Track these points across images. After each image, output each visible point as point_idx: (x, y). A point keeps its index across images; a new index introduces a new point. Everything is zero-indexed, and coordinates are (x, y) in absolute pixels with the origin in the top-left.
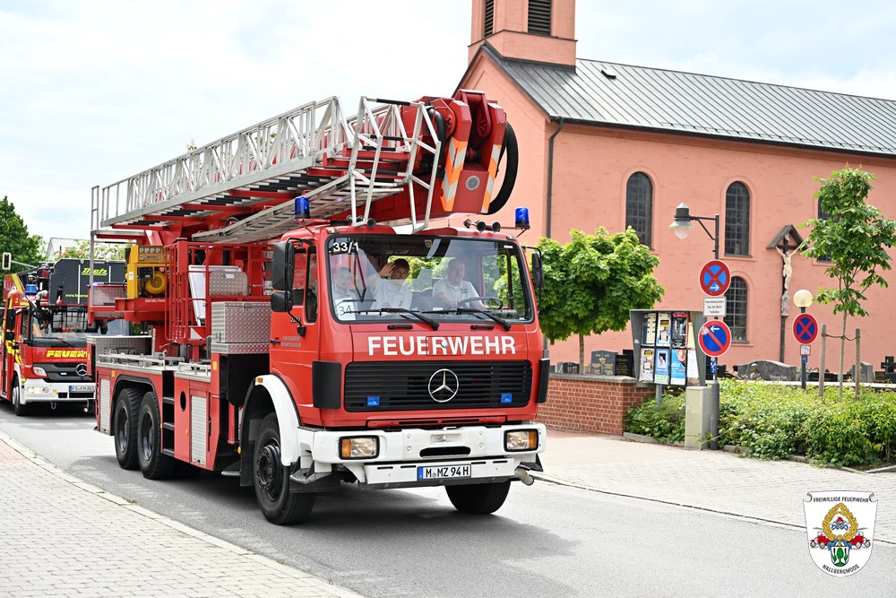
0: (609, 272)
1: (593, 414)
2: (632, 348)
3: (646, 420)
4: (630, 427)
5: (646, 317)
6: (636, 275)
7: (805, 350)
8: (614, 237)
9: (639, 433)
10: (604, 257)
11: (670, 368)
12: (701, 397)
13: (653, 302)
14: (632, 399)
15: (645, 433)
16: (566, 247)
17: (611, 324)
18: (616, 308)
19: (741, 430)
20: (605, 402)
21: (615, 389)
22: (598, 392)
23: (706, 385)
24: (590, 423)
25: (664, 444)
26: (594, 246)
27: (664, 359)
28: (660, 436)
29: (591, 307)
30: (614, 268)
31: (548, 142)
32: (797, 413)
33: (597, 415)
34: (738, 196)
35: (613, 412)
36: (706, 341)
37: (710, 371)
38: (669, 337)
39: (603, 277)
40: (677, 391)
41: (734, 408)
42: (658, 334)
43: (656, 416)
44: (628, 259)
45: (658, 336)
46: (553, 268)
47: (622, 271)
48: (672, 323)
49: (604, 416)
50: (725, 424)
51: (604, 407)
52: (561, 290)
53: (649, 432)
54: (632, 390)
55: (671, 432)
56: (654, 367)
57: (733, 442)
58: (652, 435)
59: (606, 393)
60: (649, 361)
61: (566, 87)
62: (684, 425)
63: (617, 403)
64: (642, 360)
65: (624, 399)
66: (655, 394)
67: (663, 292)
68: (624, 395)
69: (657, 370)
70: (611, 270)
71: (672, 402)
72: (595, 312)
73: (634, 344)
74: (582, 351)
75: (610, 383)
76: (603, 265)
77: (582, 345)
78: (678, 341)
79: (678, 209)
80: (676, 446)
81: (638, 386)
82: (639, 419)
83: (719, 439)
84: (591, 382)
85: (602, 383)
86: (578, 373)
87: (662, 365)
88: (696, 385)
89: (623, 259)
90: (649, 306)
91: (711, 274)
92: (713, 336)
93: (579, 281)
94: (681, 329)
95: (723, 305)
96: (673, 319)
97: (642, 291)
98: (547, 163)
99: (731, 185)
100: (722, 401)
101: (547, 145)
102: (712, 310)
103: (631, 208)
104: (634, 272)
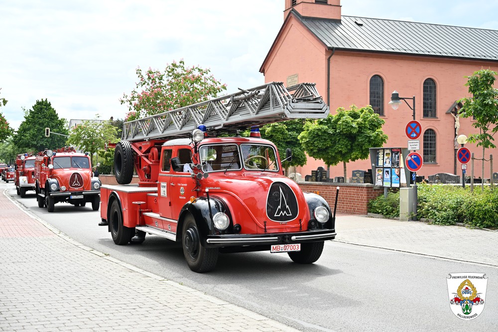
0: (358, 129)
1: (351, 204)
2: (371, 169)
3: (379, 206)
4: (371, 210)
5: (378, 152)
6: (373, 130)
7: (464, 167)
8: (360, 110)
9: (376, 213)
10: (355, 120)
11: (391, 178)
12: (408, 193)
13: (382, 143)
14: (372, 195)
15: (379, 213)
16: (335, 116)
17: (360, 156)
18: (362, 147)
19: (429, 210)
20: (358, 197)
21: (362, 190)
22: (354, 192)
23: (411, 187)
24: (350, 208)
25: (389, 218)
26: (350, 115)
27: (388, 173)
28: (387, 214)
29: (349, 147)
30: (361, 126)
31: (327, 60)
32: (459, 200)
33: (353, 204)
34: (430, 86)
35: (362, 202)
36: (409, 164)
37: (413, 179)
38: (390, 162)
39: (354, 131)
40: (396, 190)
41: (425, 199)
42: (384, 160)
43: (384, 204)
44: (368, 121)
45: (385, 161)
46: (328, 127)
47: (365, 128)
48: (392, 155)
49: (357, 204)
50: (420, 207)
51: (357, 199)
52: (333, 139)
53: (381, 212)
54: (372, 190)
55: (392, 212)
56: (383, 178)
57: (425, 216)
58: (383, 214)
59: (358, 192)
60: (380, 175)
61: (336, 31)
62: (399, 208)
63: (364, 198)
64: (376, 174)
65: (368, 195)
66: (384, 192)
67: (387, 138)
68: (367, 193)
69: (384, 179)
70: (359, 127)
71: (393, 196)
72: (351, 150)
73: (372, 166)
74: (345, 170)
75: (360, 187)
76: (354, 125)
77: (345, 167)
78: (395, 164)
79: (393, 94)
80: (395, 219)
81: (375, 188)
82: (376, 205)
83: (418, 215)
84: (350, 187)
85: (356, 187)
86: (343, 182)
87: (387, 177)
88: (405, 187)
89: (365, 121)
90: (380, 146)
91: (411, 128)
92: (413, 161)
93: (342, 133)
94: (396, 157)
95: (418, 144)
96: (392, 152)
97: (376, 137)
98: (327, 71)
99: (426, 80)
100: (419, 195)
101: (327, 62)
102: (412, 147)
103: (372, 94)
104: (371, 128)
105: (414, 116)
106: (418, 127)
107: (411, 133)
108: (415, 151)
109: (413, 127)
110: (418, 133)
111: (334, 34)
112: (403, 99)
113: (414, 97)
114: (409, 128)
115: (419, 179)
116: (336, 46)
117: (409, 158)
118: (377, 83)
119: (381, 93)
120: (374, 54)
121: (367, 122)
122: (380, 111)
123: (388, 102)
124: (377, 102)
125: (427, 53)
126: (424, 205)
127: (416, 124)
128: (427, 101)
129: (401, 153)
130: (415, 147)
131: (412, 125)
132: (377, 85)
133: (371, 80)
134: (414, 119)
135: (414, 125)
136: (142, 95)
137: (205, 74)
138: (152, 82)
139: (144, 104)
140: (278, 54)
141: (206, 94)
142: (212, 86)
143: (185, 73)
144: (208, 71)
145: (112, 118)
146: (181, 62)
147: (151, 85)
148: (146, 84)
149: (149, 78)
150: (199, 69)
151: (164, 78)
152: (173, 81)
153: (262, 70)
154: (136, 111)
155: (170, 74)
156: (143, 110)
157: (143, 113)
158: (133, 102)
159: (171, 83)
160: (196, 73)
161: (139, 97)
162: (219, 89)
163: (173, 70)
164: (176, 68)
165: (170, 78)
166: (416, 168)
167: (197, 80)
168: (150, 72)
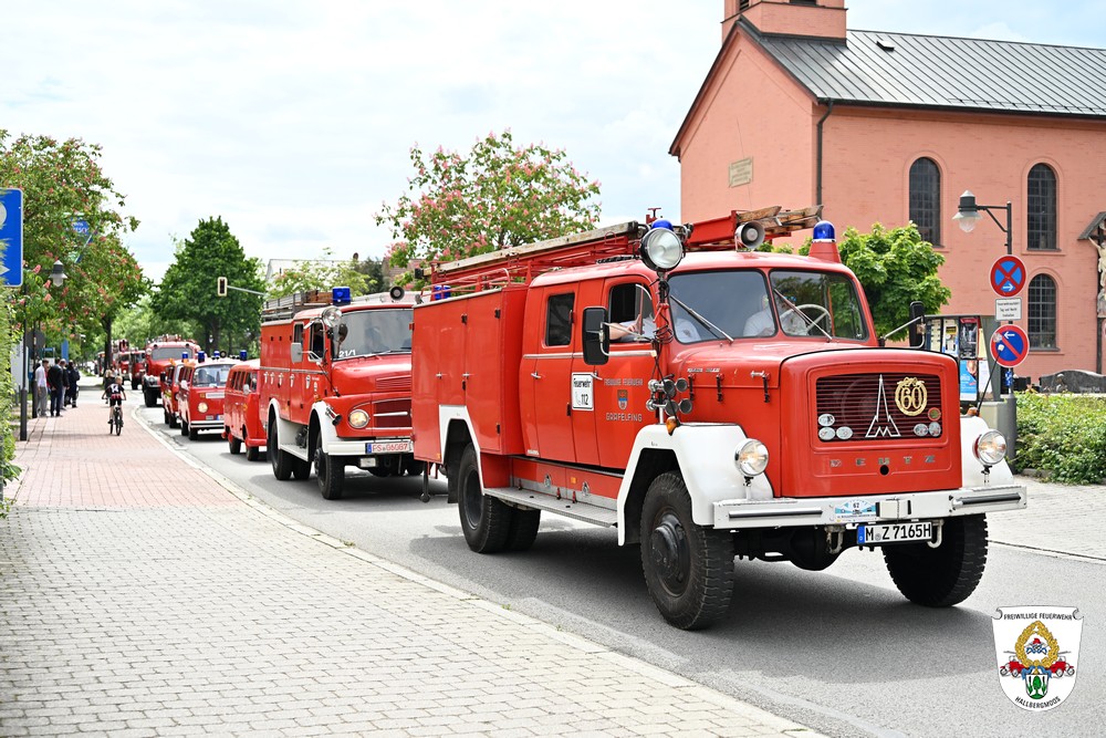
0: (886, 275)
5: (929, 324)
6: (917, 277)
8: (891, 233)
10: (880, 257)
12: (995, 415)
13: (939, 306)
18: (893, 315)
19: (1042, 451)
23: (1002, 400)
26: (869, 245)
30: (892, 269)
31: (816, 127)
34: (1042, 181)
37: (1007, 384)
41: (1035, 426)
44: (908, 258)
47: (901, 273)
50: (1023, 445)
57: (1033, 465)
61: (837, 64)
67: (949, 295)
70: (889, 271)
76: (879, 267)
79: (963, 198)
83: (1017, 462)
89: (901, 258)
90: (933, 311)
91: (1003, 272)
94: (970, 336)
95: (1018, 307)
96: (961, 326)
97: (923, 294)
98: (815, 151)
99: (1033, 168)
100: (1019, 419)
101: (816, 131)
102: (1005, 313)
103: (915, 200)
104: (914, 274)
105: (1009, 245)
106: (1018, 271)
107: (1003, 283)
108: (1011, 322)
109: (1008, 270)
110: (1018, 282)
111: (831, 70)
112: (984, 208)
113: (1009, 205)
114: (998, 272)
115: (1021, 384)
116: (837, 97)
117: (999, 338)
118: (925, 176)
119: (934, 196)
120: (920, 111)
121: (905, 261)
122: (933, 236)
123: (951, 216)
124: (926, 216)
125: (1037, 109)
126: (1031, 439)
127: (1012, 264)
128: (1035, 214)
129: (980, 327)
130: (1012, 312)
131: (1004, 265)
132: (926, 180)
133: (913, 169)
134: (1010, 252)
135: (1008, 266)
136: (420, 206)
137: (553, 161)
138: (443, 178)
139: (425, 225)
140: (708, 115)
141: (556, 202)
142: (568, 186)
143: (513, 158)
144: (561, 155)
145: (356, 256)
146: (504, 136)
147: (439, 184)
148: (430, 181)
149: (437, 169)
150: (542, 151)
151: (468, 168)
152: (487, 175)
153: (675, 150)
154: (406, 240)
155: (482, 160)
156: (423, 237)
157: (423, 244)
158: (400, 220)
159: (482, 180)
160: (537, 160)
161: (414, 209)
162: (583, 192)
163: (488, 151)
164: (495, 149)
165: (481, 169)
166: (1014, 359)
167: (539, 174)
168: (440, 157)
